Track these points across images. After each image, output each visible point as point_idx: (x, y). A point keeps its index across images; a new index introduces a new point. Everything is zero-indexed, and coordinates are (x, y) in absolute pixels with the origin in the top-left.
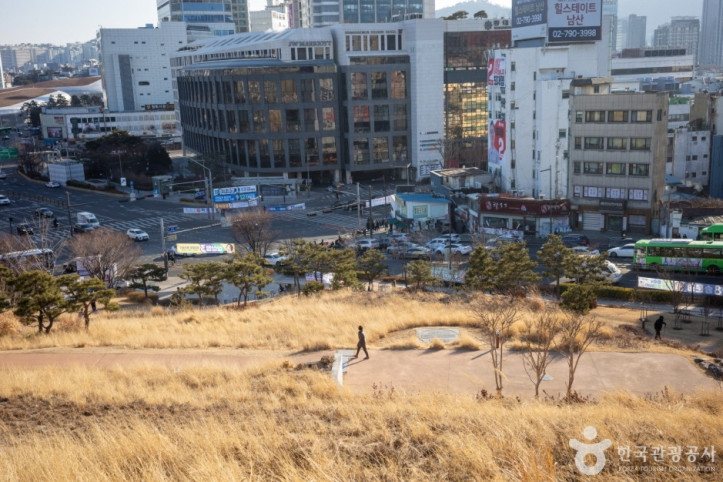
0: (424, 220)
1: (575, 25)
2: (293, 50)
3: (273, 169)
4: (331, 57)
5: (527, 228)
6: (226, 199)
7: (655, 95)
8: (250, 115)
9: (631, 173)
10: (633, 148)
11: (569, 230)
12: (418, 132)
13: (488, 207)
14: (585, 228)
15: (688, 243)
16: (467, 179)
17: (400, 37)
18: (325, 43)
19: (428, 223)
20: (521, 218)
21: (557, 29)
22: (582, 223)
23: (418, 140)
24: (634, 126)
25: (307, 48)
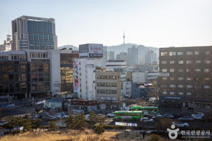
0: (54, 108)
1: (96, 53)
2: (12, 57)
3: (4, 93)
4: (25, 59)
5: (85, 109)
7: (117, 72)
9: (112, 93)
10: (113, 86)
11: (97, 109)
12: (53, 81)
13: (74, 103)
14: (101, 108)
15: (127, 112)
16: (67, 95)
17: (47, 54)
18: (23, 55)
19: (55, 109)
20: (83, 106)
21: (91, 54)
23: (53, 84)
24: (112, 80)
25: (17, 56)
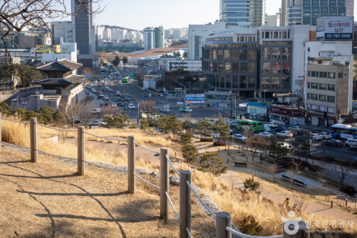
0: (254, 114)
1: (339, 32)
2: (238, 37)
3: (225, 88)
4: (256, 40)
5: (286, 121)
6: (191, 99)
7: (336, 66)
8: (218, 64)
9: (328, 100)
10: (329, 89)
11: (304, 124)
12: (294, 76)
13: (273, 111)
14: (312, 123)
16: (286, 98)
17: (289, 33)
18: (253, 34)
19: (256, 116)
20: (284, 116)
21: (329, 34)
22: (311, 121)
24: (329, 79)
25: (245, 36)
